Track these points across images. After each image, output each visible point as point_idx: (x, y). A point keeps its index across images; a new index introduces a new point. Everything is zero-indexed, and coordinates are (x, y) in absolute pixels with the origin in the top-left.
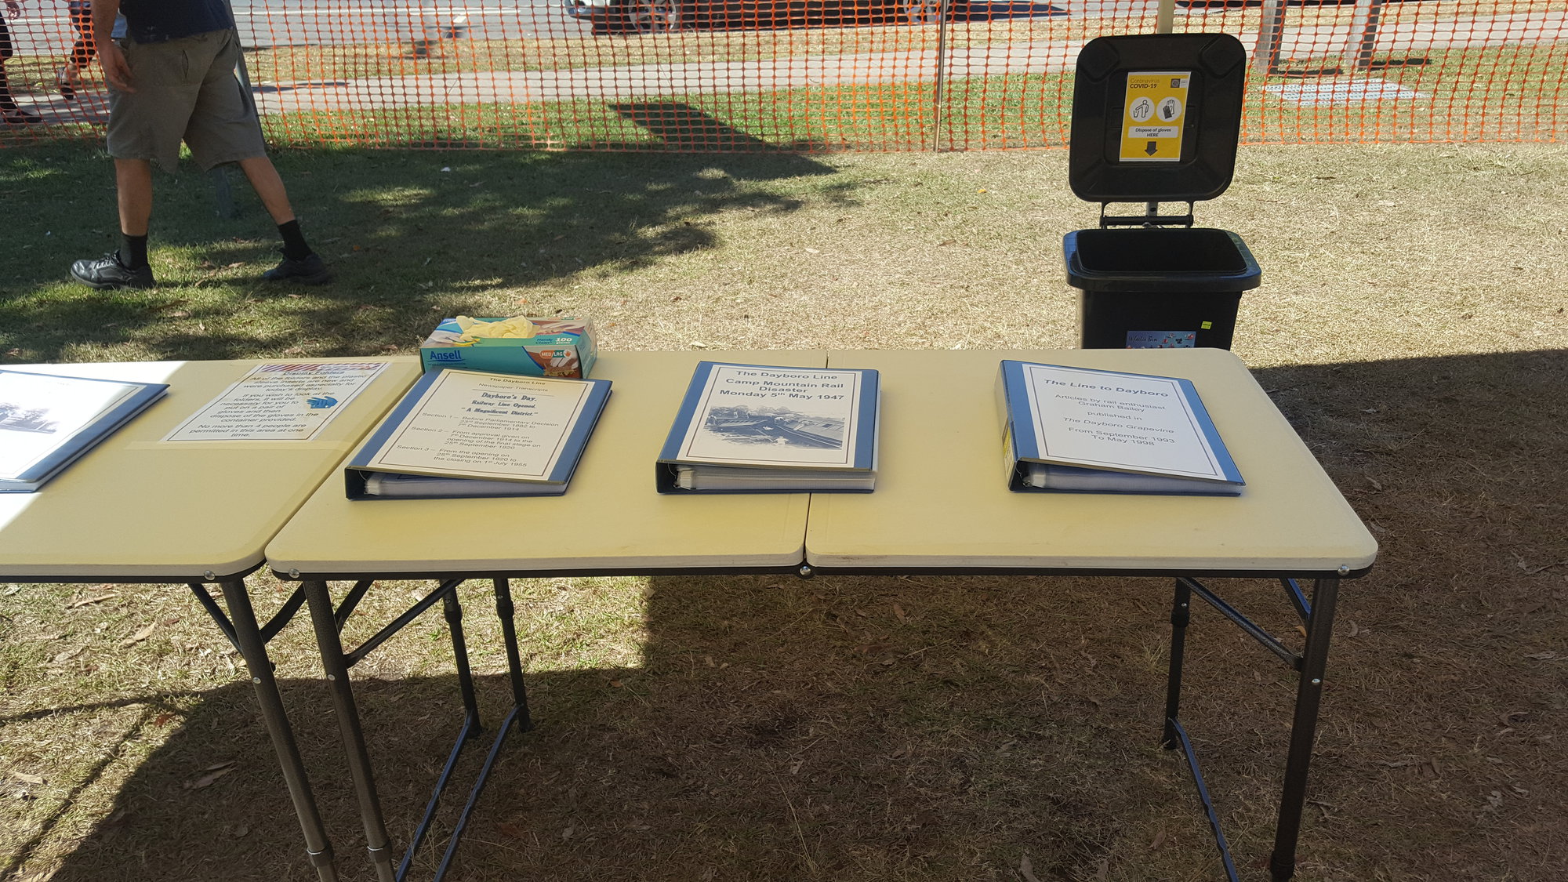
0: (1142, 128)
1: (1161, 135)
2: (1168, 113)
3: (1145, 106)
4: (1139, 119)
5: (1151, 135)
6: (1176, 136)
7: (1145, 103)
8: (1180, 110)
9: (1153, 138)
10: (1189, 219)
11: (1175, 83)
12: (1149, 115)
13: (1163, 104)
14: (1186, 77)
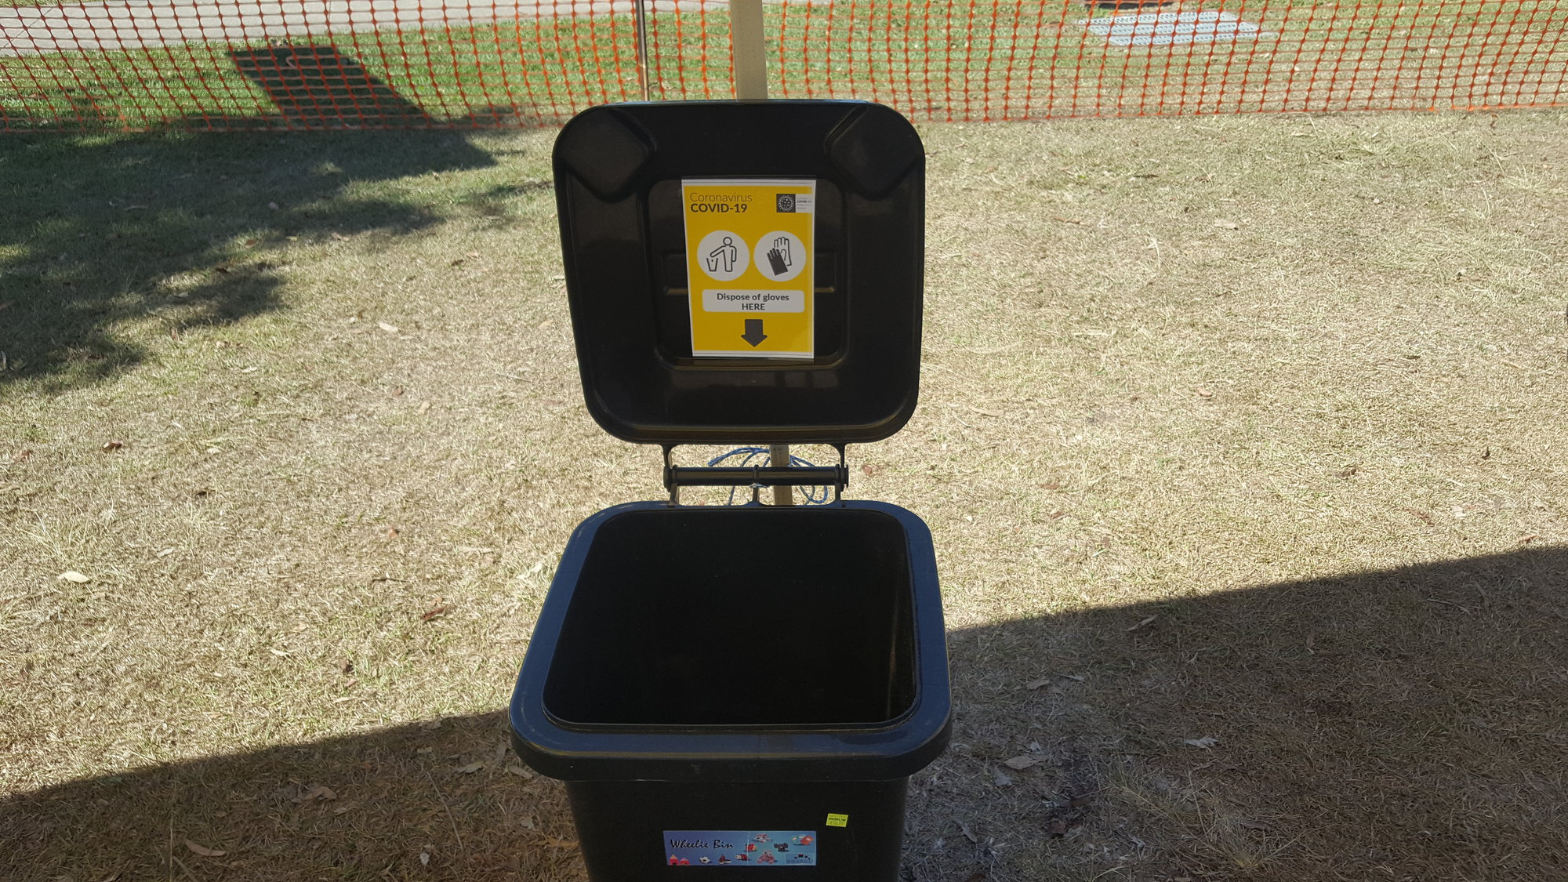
0: (729, 293)
1: (771, 307)
2: (778, 264)
3: (728, 250)
4: (720, 275)
5: (749, 306)
6: (801, 309)
7: (728, 243)
8: (802, 257)
9: (754, 314)
10: (838, 477)
11: (786, 203)
12: (740, 268)
13: (765, 245)
14: (805, 190)
